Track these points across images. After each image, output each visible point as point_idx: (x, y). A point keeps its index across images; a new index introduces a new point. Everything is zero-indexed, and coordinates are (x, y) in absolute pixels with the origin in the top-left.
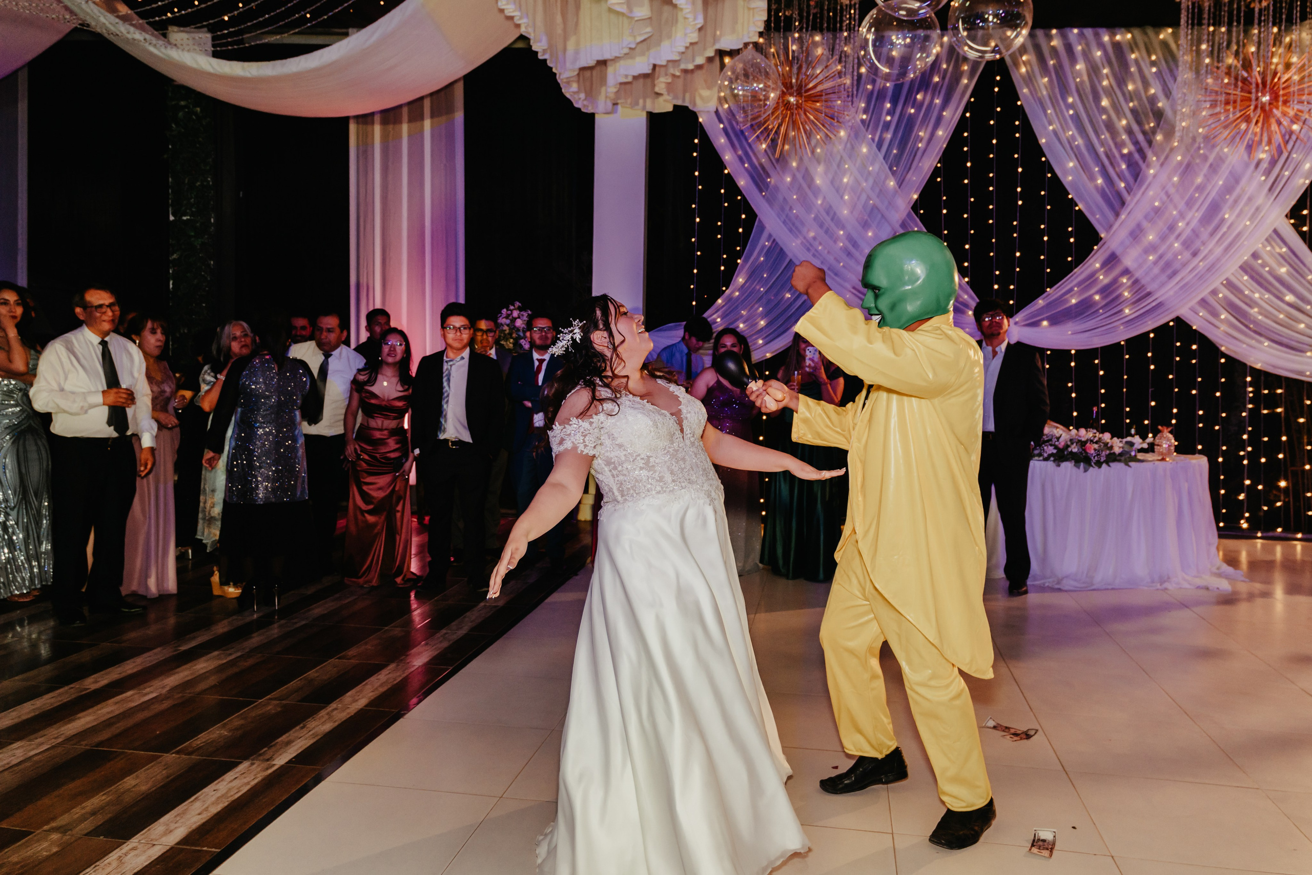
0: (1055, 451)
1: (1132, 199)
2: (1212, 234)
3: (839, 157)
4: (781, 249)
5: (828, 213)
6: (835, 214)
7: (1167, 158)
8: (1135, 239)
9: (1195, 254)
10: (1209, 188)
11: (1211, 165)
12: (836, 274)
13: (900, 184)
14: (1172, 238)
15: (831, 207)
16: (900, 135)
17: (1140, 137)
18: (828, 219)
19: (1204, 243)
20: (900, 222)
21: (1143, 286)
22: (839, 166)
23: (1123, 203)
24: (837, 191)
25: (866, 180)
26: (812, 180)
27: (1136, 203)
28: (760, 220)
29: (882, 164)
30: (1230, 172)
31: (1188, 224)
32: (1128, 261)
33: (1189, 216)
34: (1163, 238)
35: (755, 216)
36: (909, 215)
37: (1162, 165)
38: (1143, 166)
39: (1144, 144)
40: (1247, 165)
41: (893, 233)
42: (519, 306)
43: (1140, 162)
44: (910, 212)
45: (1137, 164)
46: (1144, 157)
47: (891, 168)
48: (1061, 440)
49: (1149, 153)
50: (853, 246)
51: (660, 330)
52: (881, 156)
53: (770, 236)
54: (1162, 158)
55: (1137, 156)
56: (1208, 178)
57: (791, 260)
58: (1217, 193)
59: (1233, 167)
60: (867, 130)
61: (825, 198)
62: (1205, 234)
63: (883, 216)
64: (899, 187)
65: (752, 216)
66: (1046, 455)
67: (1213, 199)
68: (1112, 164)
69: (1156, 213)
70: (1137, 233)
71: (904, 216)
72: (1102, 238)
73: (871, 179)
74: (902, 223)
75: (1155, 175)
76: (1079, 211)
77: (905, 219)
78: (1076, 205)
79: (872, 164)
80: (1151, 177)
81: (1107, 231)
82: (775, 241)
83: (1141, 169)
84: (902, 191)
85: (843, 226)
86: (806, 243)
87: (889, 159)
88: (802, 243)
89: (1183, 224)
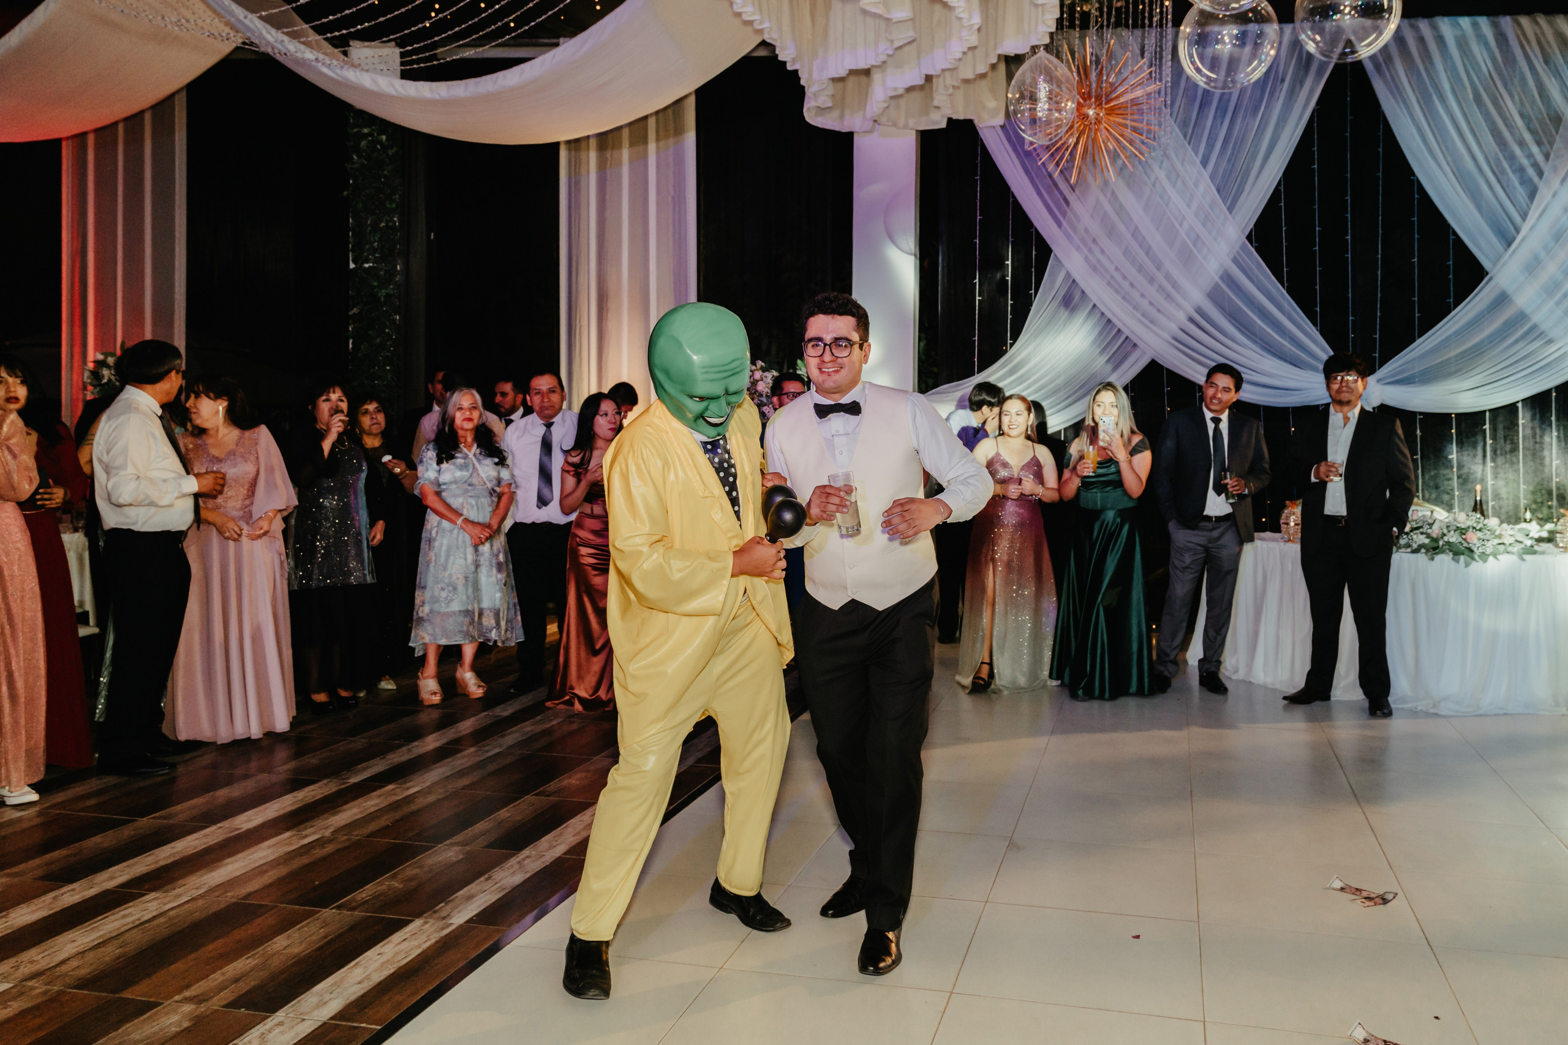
0: (1427, 541)
1: (1527, 224)
4: (1083, 294)
5: (1141, 246)
6: (1150, 247)
8: (1531, 273)
12: (1152, 322)
13: (1230, 209)
15: (1145, 236)
16: (1229, 152)
17: (1535, 149)
18: (1142, 254)
20: (1232, 255)
21: (1542, 333)
23: (1516, 230)
24: (1153, 220)
25: (1189, 206)
27: (1530, 231)
28: (1055, 255)
29: (1208, 184)
32: (1522, 301)
35: (1050, 251)
36: (1243, 247)
38: (1540, 184)
39: (1540, 158)
42: (762, 367)
43: (1536, 179)
44: (1244, 243)
45: (1533, 180)
46: (1540, 174)
47: (1219, 191)
48: (1435, 527)
49: (1546, 168)
50: (1173, 287)
51: (937, 393)
52: (1206, 175)
53: (1068, 274)
54: (1563, 173)
55: (1531, 172)
60: (1189, 144)
61: (1136, 227)
63: (1210, 250)
64: (1231, 213)
65: (1045, 252)
66: (1415, 546)
69: (1557, 243)
70: (1533, 266)
71: (1237, 248)
72: (1487, 273)
73: (1195, 205)
74: (1235, 257)
75: (1554, 195)
76: (1459, 241)
77: (1238, 253)
78: (1455, 233)
79: (1196, 186)
80: (1549, 196)
81: (1495, 264)
82: (1074, 281)
83: (1537, 187)
84: (1233, 218)
85: (1160, 262)
86: (1113, 283)
87: (1217, 178)
88: (1109, 284)
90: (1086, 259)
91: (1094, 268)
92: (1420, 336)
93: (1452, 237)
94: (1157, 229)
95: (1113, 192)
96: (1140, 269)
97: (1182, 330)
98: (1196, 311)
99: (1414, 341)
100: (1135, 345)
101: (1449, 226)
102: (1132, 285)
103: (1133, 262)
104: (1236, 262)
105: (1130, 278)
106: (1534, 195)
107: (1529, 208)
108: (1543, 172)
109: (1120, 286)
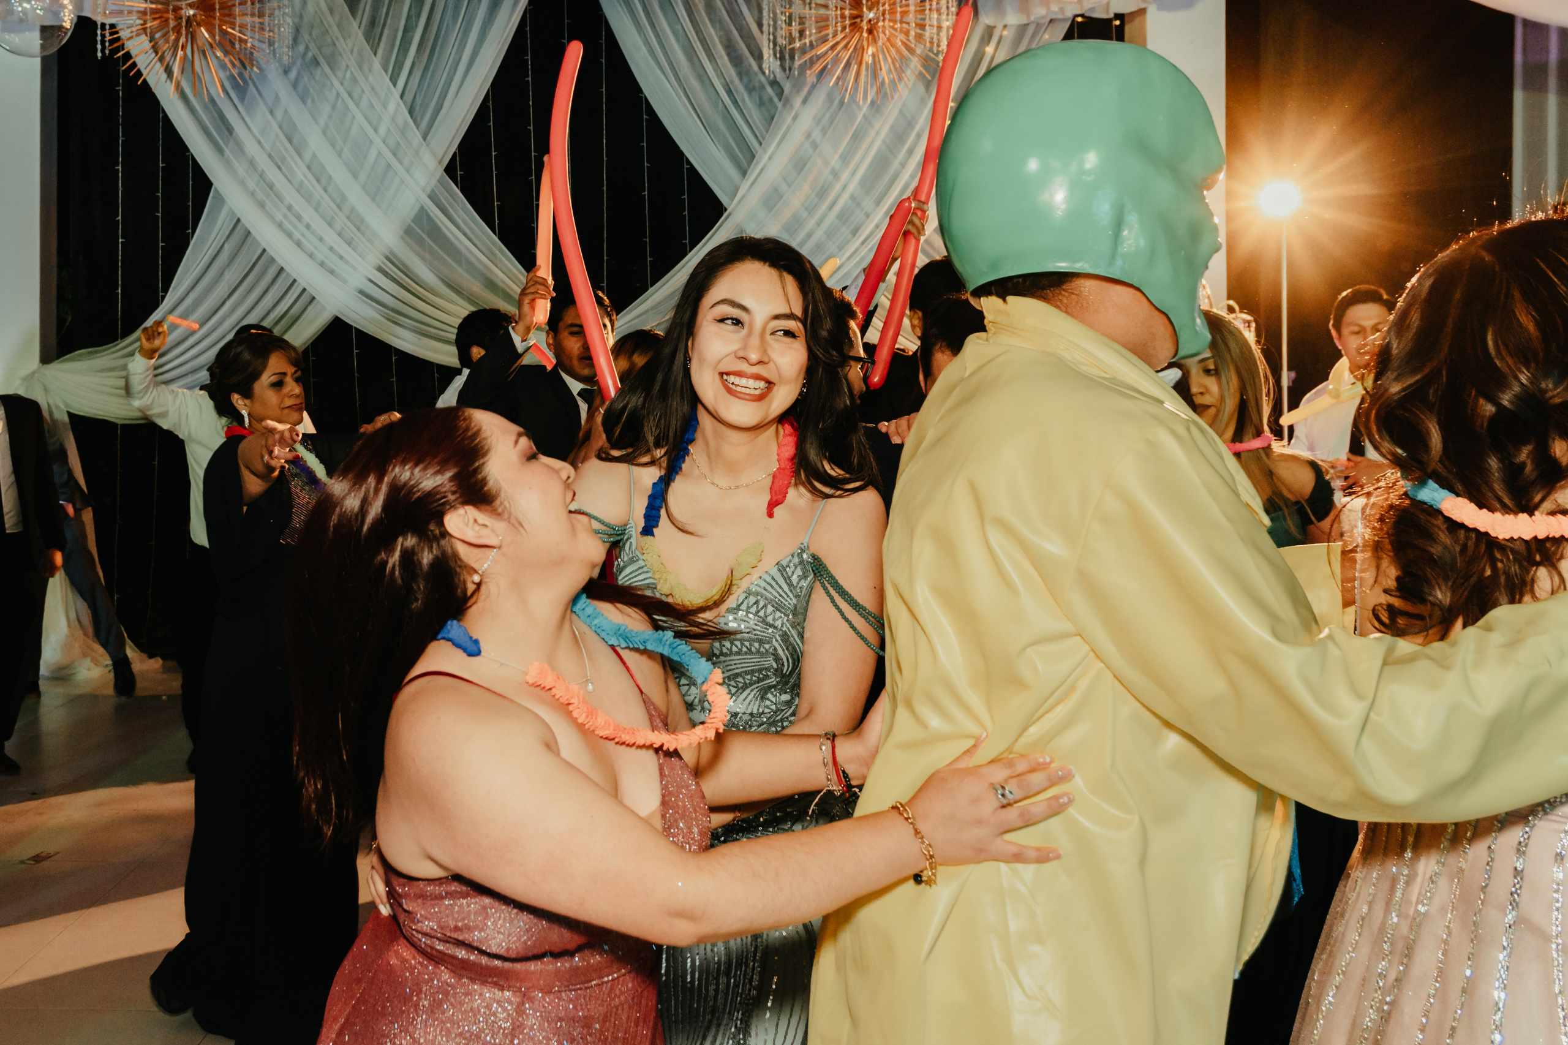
1: (765, 151)
2: (878, 202)
3: (334, 93)
4: (249, 234)
6: (330, 177)
7: (810, 93)
8: (770, 211)
9: (855, 232)
10: (872, 133)
12: (333, 272)
13: (426, 135)
14: (824, 207)
15: (323, 167)
18: (319, 189)
19: (868, 215)
20: (429, 190)
22: (334, 107)
23: (753, 156)
24: (333, 145)
25: (376, 131)
26: (294, 127)
27: (770, 158)
28: (216, 188)
29: (399, 105)
30: (901, 112)
31: (845, 187)
33: (845, 176)
35: (209, 184)
36: (440, 181)
37: (805, 101)
38: (780, 105)
40: (923, 102)
41: (417, 208)
43: (776, 99)
44: (442, 175)
45: (771, 100)
46: (780, 93)
47: (411, 112)
49: (787, 87)
50: (358, 230)
51: (63, 361)
52: (396, 93)
53: (234, 214)
54: (806, 90)
55: (769, 90)
56: (868, 121)
57: (264, 250)
58: (884, 142)
59: (904, 105)
60: (375, 54)
61: (314, 155)
62: (868, 203)
63: (402, 182)
64: (424, 138)
65: (204, 185)
67: (879, 150)
68: (735, 102)
69: (800, 173)
70: (773, 200)
71: (434, 182)
72: (726, 210)
73: (383, 130)
74: (433, 191)
75: (795, 118)
76: (695, 173)
77: (435, 186)
78: (688, 162)
79: (385, 106)
80: (789, 120)
81: (732, 198)
82: (239, 220)
83: (776, 108)
84: (428, 145)
85: (344, 197)
86: (286, 224)
87: (409, 97)
88: (280, 225)
89: (838, 187)
90: (253, 194)
91: (262, 205)
92: (652, 285)
93: (686, 167)
94: (340, 155)
95: (286, 111)
96: (316, 208)
97: (371, 281)
98: (387, 258)
99: (647, 289)
100: (314, 298)
101: (682, 154)
102: (308, 227)
103: (308, 198)
104: (432, 197)
105: (306, 218)
106: (772, 118)
107: (767, 132)
108: (782, 91)
109: (295, 227)
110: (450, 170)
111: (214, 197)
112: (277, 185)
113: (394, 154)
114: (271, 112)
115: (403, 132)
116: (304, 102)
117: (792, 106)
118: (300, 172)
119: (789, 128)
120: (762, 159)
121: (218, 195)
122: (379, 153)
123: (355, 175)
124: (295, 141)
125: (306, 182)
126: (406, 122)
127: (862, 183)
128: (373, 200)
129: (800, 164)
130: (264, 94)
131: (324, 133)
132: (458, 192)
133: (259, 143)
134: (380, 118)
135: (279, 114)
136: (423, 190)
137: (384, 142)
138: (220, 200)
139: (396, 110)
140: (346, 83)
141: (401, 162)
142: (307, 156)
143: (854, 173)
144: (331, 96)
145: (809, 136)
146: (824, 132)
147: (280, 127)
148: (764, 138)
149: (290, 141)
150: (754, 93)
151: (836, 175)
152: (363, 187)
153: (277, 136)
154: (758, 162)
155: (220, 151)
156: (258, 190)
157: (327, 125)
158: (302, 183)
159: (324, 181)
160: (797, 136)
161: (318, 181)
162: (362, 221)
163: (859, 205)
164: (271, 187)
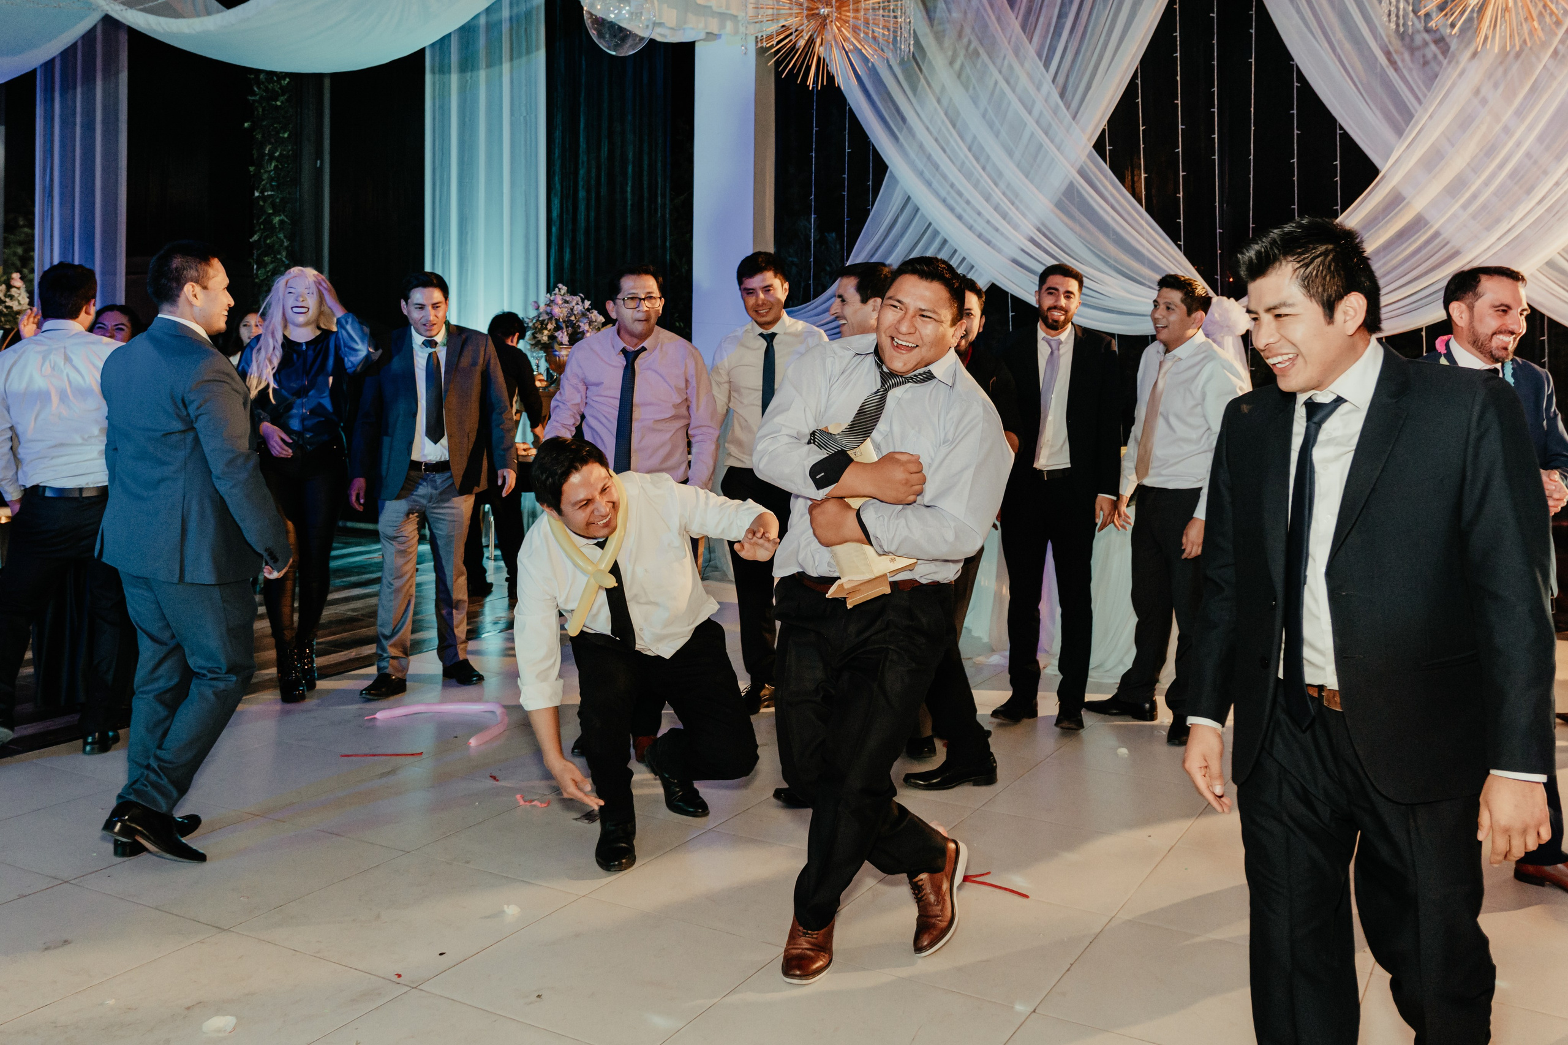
1: (1426, 110)
3: (993, 82)
4: (917, 210)
6: (988, 156)
8: (1430, 170)
11: (1556, 52)
12: (988, 242)
13: (1074, 115)
14: (1492, 167)
15: (983, 148)
18: (979, 169)
20: (1078, 165)
22: (992, 93)
23: (1412, 116)
24: (991, 126)
25: (1030, 113)
26: (958, 114)
27: (1431, 117)
28: (891, 172)
29: (1051, 88)
31: (1518, 144)
32: (1418, 204)
33: (1519, 132)
34: (1475, 167)
35: (886, 168)
36: (1089, 156)
37: (1473, 56)
38: (1445, 62)
41: (1067, 183)
43: (1440, 57)
44: (1091, 151)
45: (1435, 57)
46: (1446, 51)
47: (1062, 94)
49: (1454, 44)
50: (1013, 204)
52: (1048, 77)
53: (905, 193)
55: (1433, 47)
57: (930, 224)
60: (1030, 42)
61: (975, 138)
63: (1053, 159)
64: (1074, 118)
65: (881, 167)
69: (1465, 131)
70: (1433, 160)
71: (1083, 157)
72: (1380, 172)
73: (1036, 112)
74: (1082, 167)
75: (1462, 73)
76: (1346, 137)
77: (1084, 162)
78: (1341, 128)
79: (1038, 89)
80: (1454, 77)
81: (1387, 160)
82: (909, 198)
83: (1440, 64)
84: (1077, 123)
85: (1000, 174)
86: (950, 200)
87: (1061, 79)
88: (944, 201)
89: (1510, 144)
90: (921, 174)
91: (929, 184)
93: (1338, 132)
94: (997, 135)
95: (951, 99)
96: (976, 185)
97: (1023, 250)
98: (1038, 228)
100: (973, 267)
101: (1334, 120)
102: (968, 202)
103: (968, 176)
104: (1082, 173)
105: (966, 194)
106: (1436, 76)
107: (1429, 88)
108: (1449, 48)
109: (957, 203)
110: (1099, 147)
111: (889, 177)
112: (942, 166)
113: (1046, 133)
114: (939, 101)
115: (1055, 112)
116: (967, 89)
117: (1457, 62)
118: (963, 152)
119: (1454, 85)
120: (1422, 118)
121: (893, 177)
122: (1032, 134)
123: (1011, 154)
124: (958, 124)
125: (967, 162)
126: (1057, 105)
127: (1540, 139)
128: (1027, 176)
129: (1465, 122)
130: (933, 84)
131: (984, 116)
132: (1106, 168)
133: (928, 129)
134: (1034, 102)
135: (945, 102)
136: (1072, 167)
137: (1037, 122)
138: (894, 180)
139: (1049, 93)
140: (1005, 69)
141: (1052, 141)
142: (969, 139)
143: (1530, 128)
144: (991, 84)
145: (1477, 92)
146: (1496, 86)
147: (946, 114)
148: (1425, 96)
149: (954, 126)
150: (1418, 54)
151: (1507, 130)
152: (1018, 165)
153: (943, 122)
154: (1417, 122)
155: (895, 138)
156: (925, 171)
157: (986, 110)
158: (963, 163)
159: (983, 160)
160: (1462, 92)
161: (977, 159)
162: (1017, 195)
163: (1535, 162)
164: (937, 167)
